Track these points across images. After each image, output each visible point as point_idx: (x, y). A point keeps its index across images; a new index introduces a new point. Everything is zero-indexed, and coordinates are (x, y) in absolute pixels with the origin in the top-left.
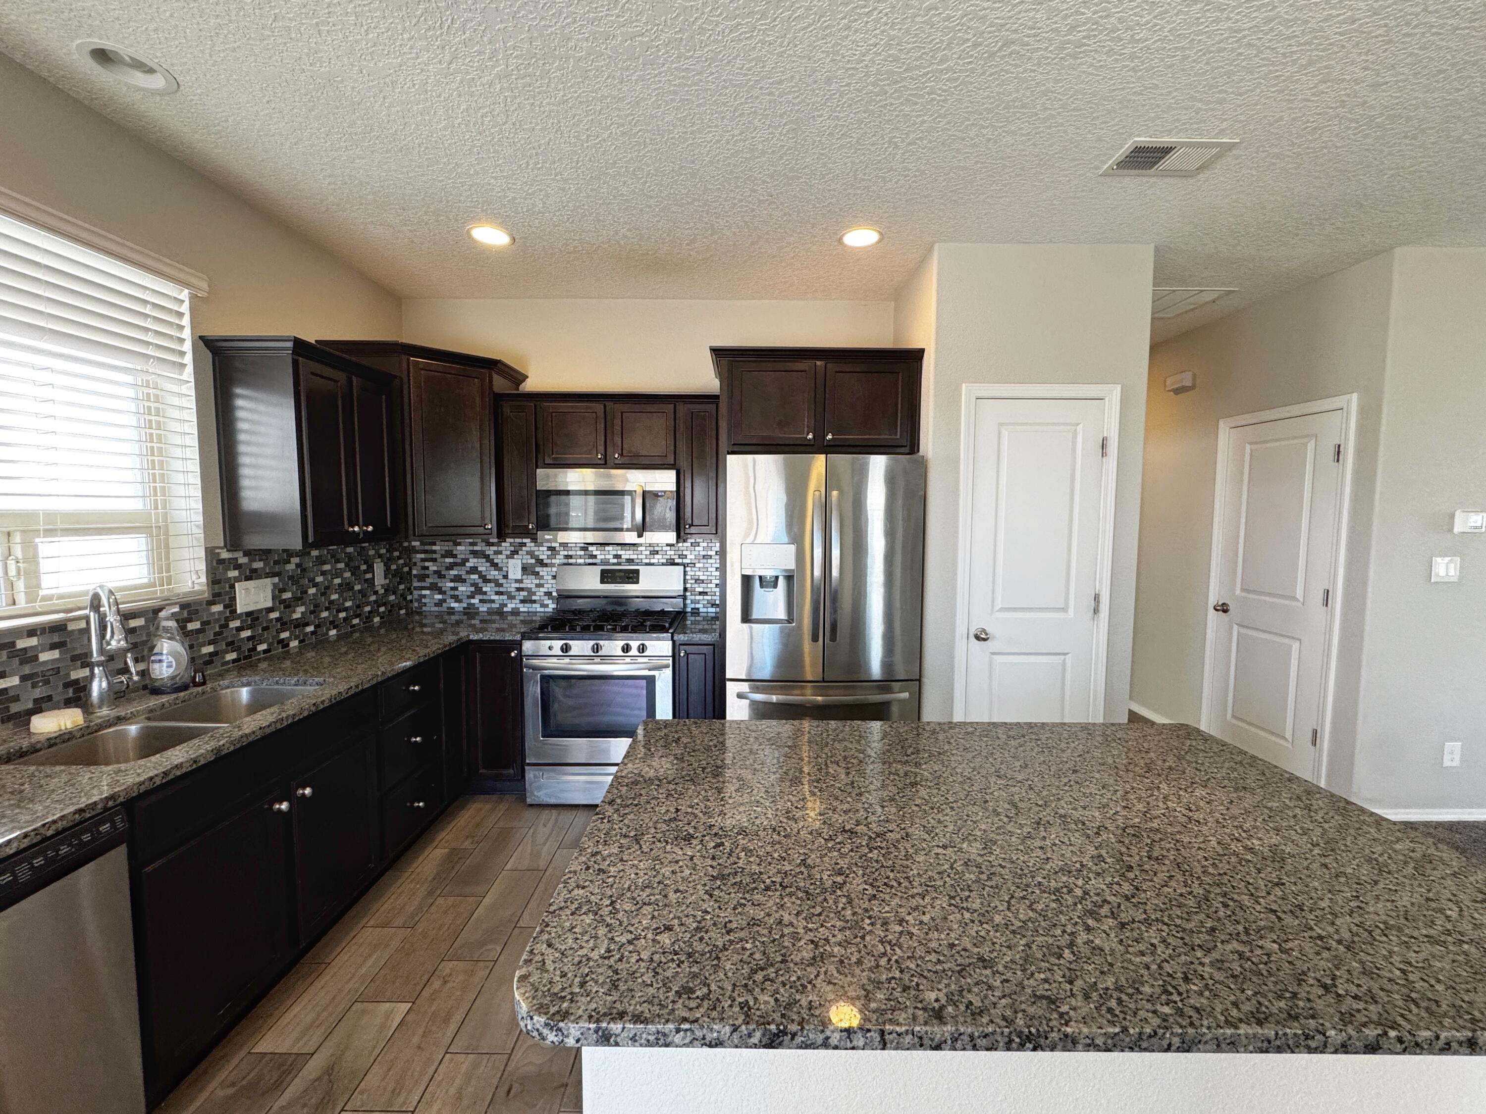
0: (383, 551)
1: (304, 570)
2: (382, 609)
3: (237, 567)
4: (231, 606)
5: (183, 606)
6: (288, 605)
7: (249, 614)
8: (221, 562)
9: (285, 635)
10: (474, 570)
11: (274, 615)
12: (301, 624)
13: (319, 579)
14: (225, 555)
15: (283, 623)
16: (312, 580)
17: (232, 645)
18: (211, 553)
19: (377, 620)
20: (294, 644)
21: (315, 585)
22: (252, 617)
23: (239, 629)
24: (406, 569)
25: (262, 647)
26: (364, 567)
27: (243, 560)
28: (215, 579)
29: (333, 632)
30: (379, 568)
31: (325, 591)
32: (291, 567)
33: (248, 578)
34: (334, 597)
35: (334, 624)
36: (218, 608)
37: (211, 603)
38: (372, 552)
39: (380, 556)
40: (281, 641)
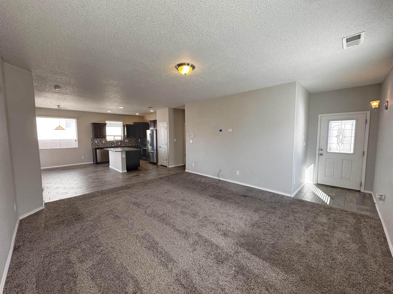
1: (130, 139)
5: (122, 141)
7: (126, 141)
8: (124, 138)
30: (139, 140)
40: (129, 144)
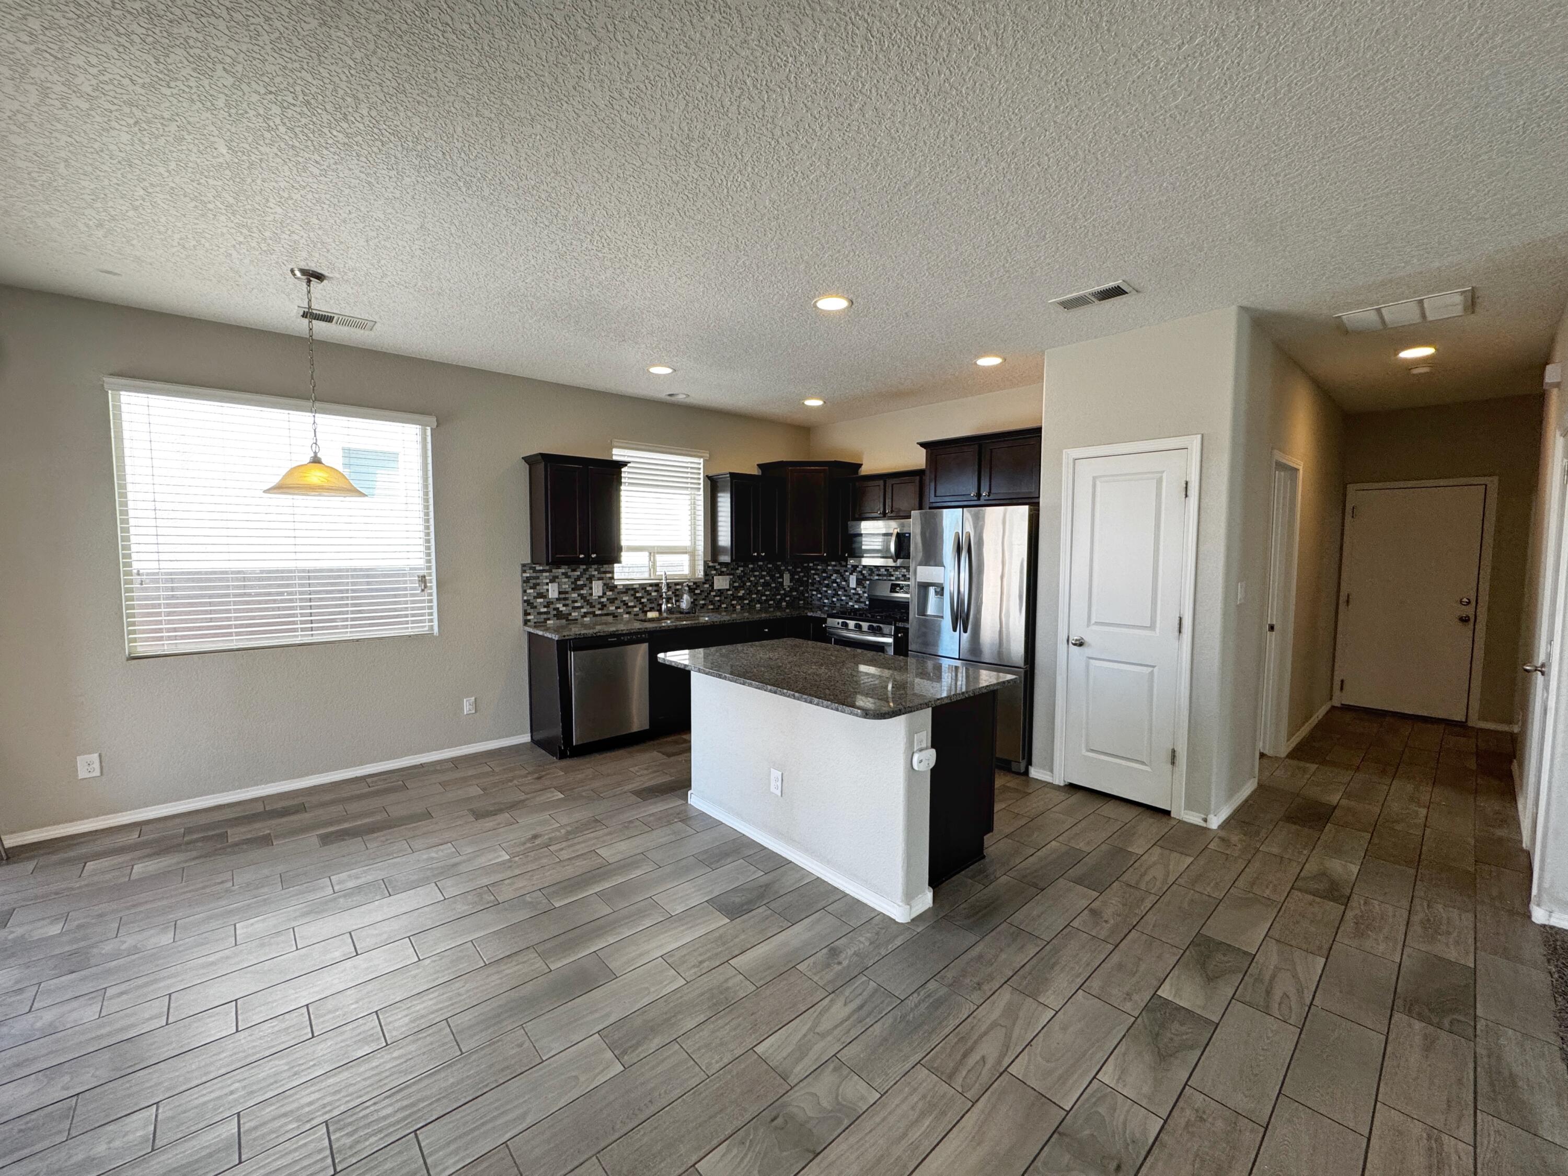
0: (790, 568)
1: (745, 574)
2: (788, 599)
3: (716, 569)
4: (712, 585)
5: (695, 583)
6: (737, 589)
7: (719, 590)
8: (709, 567)
9: (734, 602)
10: (835, 581)
11: (730, 592)
12: (742, 598)
13: (752, 579)
14: (711, 564)
15: (734, 597)
16: (749, 579)
17: (712, 602)
18: (705, 562)
19: (784, 604)
20: (738, 607)
21: (751, 581)
22: (721, 592)
23: (715, 596)
24: (805, 579)
25: (724, 606)
26: (778, 575)
27: (718, 567)
28: (706, 574)
29: (758, 606)
30: (787, 576)
31: (756, 585)
32: (739, 572)
33: (719, 575)
34: (760, 588)
35: (759, 602)
36: (707, 586)
37: (704, 583)
38: (783, 568)
39: (788, 570)
40: (733, 605)
